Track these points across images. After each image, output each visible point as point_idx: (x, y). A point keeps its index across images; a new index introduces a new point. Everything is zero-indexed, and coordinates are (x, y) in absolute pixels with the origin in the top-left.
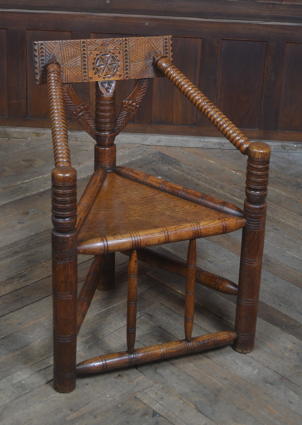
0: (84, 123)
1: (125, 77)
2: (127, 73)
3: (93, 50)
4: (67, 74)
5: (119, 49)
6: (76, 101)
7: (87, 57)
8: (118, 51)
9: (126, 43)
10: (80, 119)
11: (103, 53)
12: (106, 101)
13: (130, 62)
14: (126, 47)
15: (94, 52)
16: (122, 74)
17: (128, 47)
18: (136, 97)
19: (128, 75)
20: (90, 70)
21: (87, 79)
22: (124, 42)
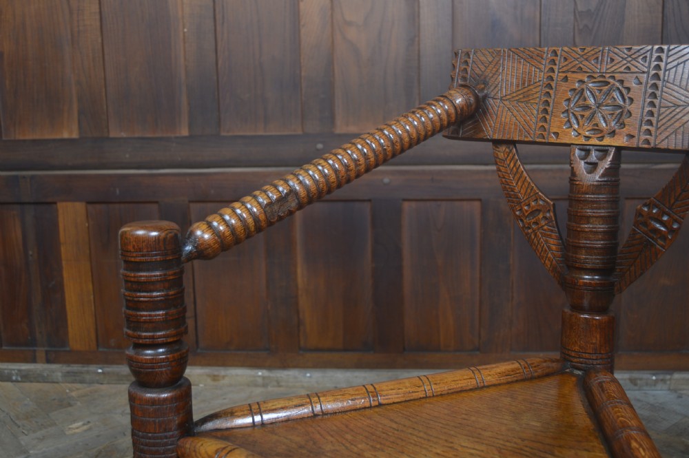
0: (538, 242)
1: (641, 142)
2: (649, 132)
3: (574, 72)
4: (503, 119)
5: (637, 70)
6: (521, 187)
7: (554, 87)
8: (635, 75)
9: (659, 59)
10: (530, 231)
11: (595, 78)
12: (578, 193)
13: (660, 107)
14: (658, 67)
15: (575, 75)
16: (635, 133)
17: (663, 67)
18: (672, 201)
19: (652, 139)
20: (555, 116)
21: (546, 136)
22: (655, 55)
